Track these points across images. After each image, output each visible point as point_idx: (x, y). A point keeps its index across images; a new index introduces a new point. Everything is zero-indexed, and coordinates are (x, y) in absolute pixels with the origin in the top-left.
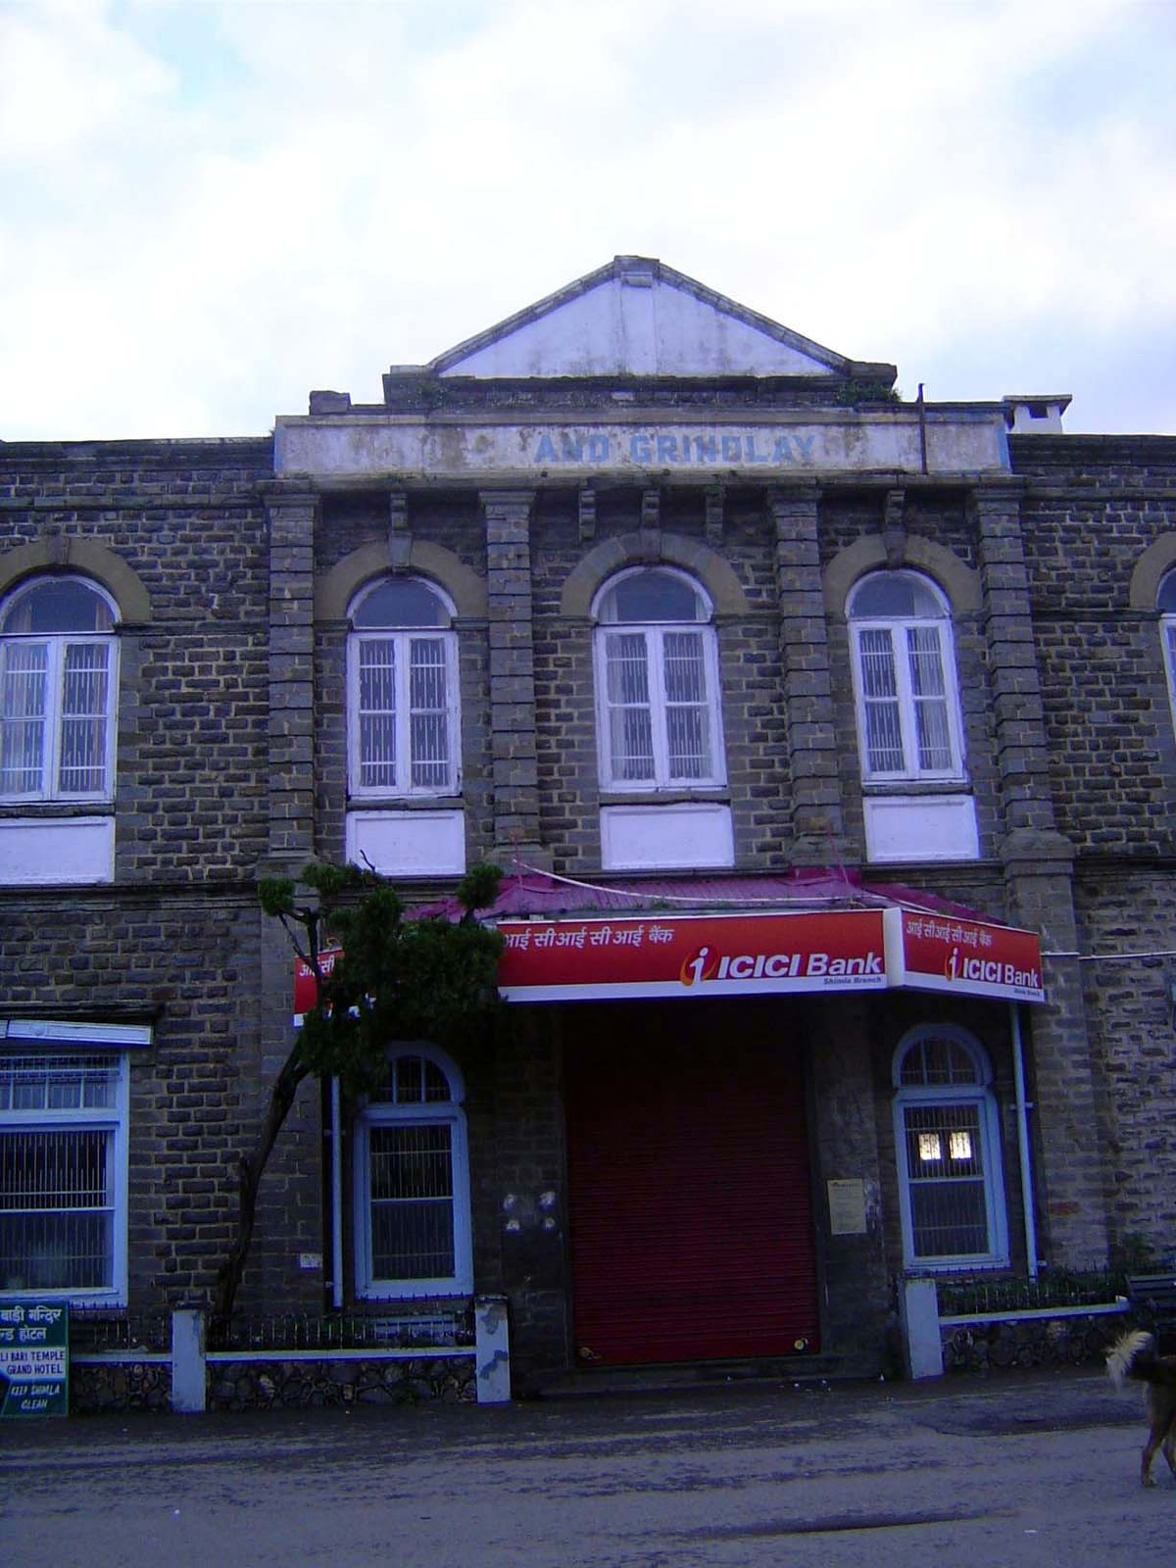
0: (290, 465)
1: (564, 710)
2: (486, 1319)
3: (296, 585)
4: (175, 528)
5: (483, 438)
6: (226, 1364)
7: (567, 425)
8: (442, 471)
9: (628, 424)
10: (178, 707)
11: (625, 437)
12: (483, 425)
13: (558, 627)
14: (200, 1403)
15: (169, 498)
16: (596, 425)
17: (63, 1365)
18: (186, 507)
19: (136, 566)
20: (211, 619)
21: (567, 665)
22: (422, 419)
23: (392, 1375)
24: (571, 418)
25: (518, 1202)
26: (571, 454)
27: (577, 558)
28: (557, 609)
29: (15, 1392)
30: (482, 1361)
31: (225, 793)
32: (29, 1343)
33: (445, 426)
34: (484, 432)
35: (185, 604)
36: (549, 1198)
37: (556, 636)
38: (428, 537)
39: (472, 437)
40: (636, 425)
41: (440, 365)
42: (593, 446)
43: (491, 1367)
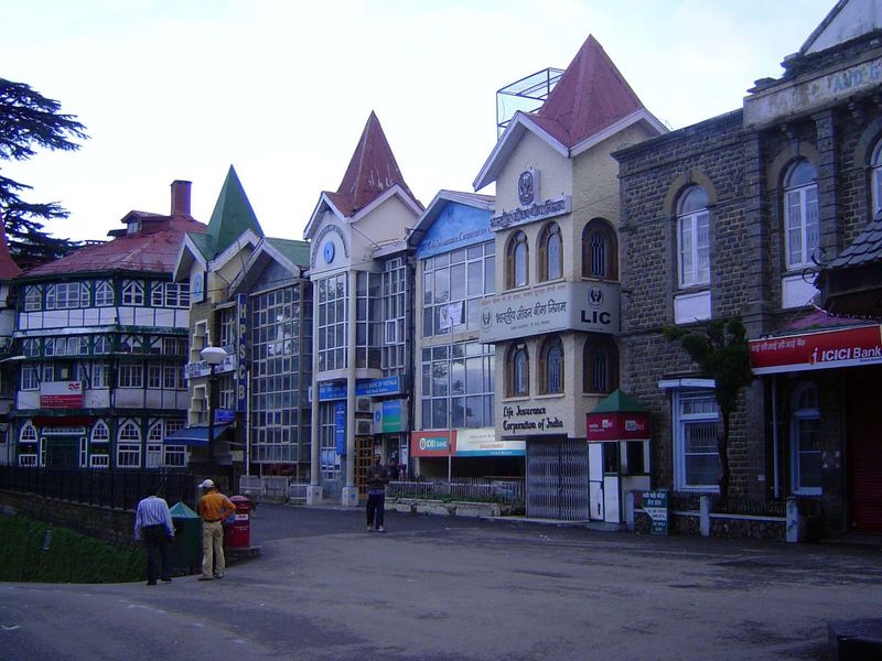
0: (749, 120)
1: (856, 216)
2: (790, 507)
3: (753, 177)
4: (723, 157)
5: (814, 86)
6: (716, 518)
7: (845, 69)
8: (799, 108)
9: (869, 61)
10: (726, 239)
11: (868, 68)
12: (814, 79)
13: (853, 175)
14: (707, 534)
15: (719, 144)
16: (856, 65)
17: (665, 515)
18: (725, 147)
19: (711, 178)
20: (735, 197)
21: (856, 193)
22: (791, 84)
23: (762, 527)
24: (847, 65)
25: (827, 456)
26: (848, 84)
27: (859, 136)
28: (851, 165)
29: (655, 524)
30: (789, 524)
31: (742, 276)
32: (658, 506)
33: (801, 84)
34: (814, 82)
35: (727, 192)
36: (838, 454)
37: (852, 179)
38: (805, 139)
39: (810, 86)
40: (872, 60)
41: (804, 49)
42: (856, 76)
43: (791, 527)
